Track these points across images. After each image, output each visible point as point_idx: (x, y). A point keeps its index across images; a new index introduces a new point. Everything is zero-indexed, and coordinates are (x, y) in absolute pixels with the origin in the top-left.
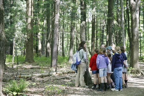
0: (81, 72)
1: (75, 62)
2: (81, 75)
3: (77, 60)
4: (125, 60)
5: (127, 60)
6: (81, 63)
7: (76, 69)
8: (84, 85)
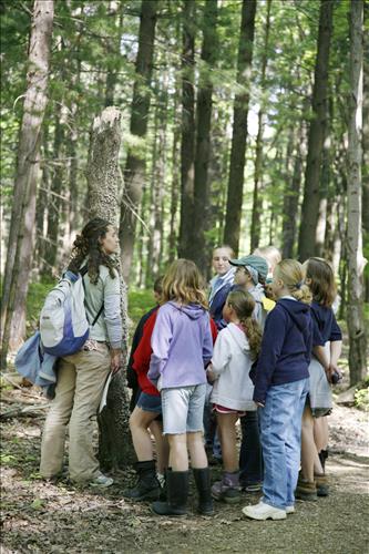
0: (83, 395)
1: (59, 338)
2: (81, 412)
3: (68, 326)
4: (332, 340)
5: (339, 345)
6: (88, 344)
7: (53, 379)
8: (90, 471)
